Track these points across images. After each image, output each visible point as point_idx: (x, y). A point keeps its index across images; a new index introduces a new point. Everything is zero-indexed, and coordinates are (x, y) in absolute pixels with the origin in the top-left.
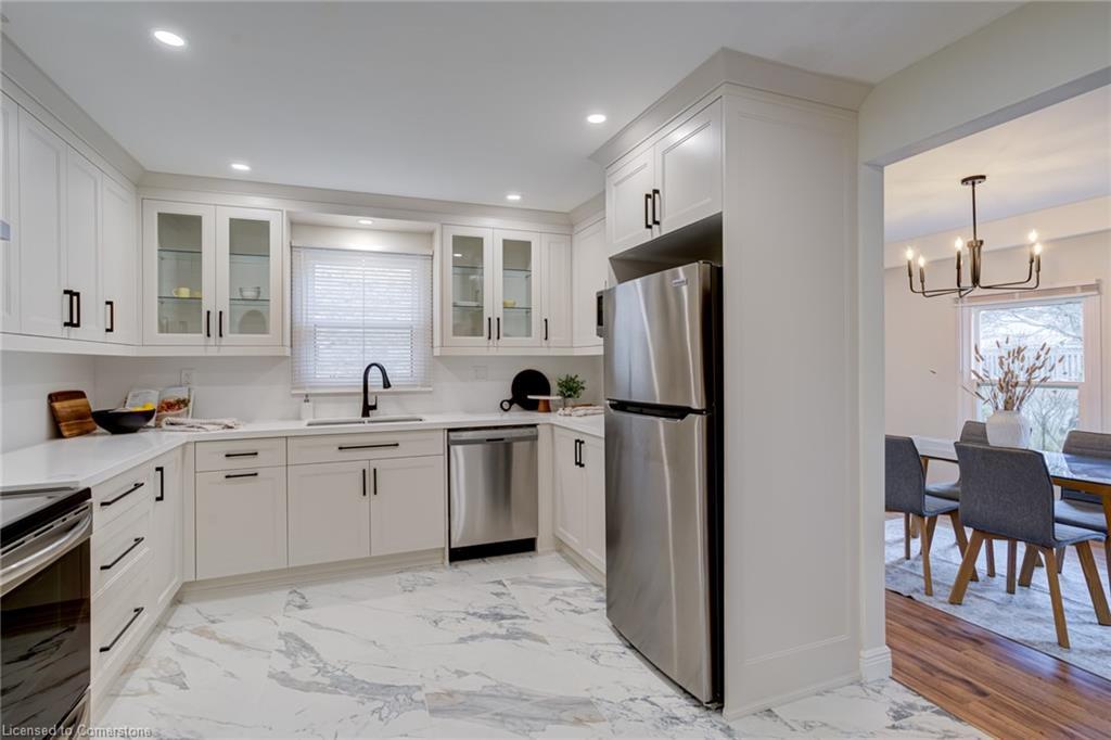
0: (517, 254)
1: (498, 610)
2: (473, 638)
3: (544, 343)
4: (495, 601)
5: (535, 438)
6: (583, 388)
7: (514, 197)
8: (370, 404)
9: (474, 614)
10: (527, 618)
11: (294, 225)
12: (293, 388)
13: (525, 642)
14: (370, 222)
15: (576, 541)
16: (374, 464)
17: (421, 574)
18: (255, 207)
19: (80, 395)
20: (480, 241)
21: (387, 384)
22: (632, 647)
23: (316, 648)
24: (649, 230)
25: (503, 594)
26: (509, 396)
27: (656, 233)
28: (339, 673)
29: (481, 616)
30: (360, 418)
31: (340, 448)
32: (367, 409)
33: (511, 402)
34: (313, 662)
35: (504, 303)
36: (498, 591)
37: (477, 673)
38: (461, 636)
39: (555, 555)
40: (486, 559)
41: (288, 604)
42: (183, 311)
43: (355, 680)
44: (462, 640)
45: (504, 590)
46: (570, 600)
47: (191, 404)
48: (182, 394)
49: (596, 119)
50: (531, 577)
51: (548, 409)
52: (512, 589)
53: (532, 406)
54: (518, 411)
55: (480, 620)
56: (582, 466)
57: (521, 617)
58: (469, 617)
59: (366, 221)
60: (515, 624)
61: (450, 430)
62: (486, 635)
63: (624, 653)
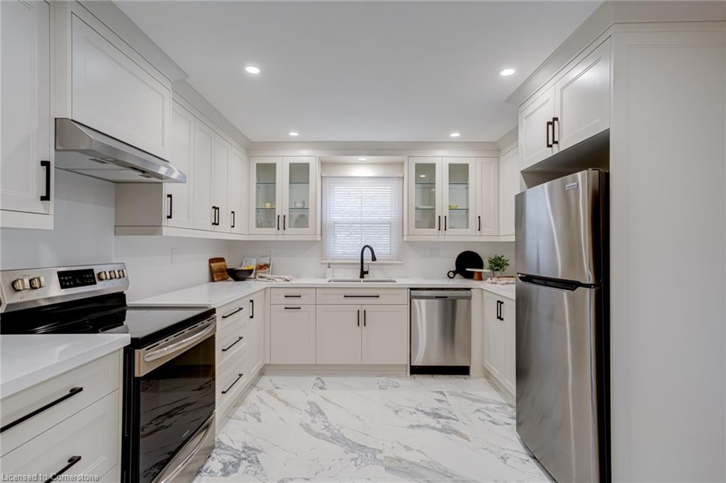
0: (459, 173)
1: (437, 411)
2: (419, 426)
3: (478, 233)
4: (437, 405)
5: (469, 298)
6: (508, 265)
7: (455, 135)
8: (364, 270)
9: (422, 411)
10: (458, 421)
11: (323, 164)
12: (322, 260)
13: (454, 436)
14: (365, 159)
15: (497, 372)
16: (364, 307)
17: (392, 380)
18: (303, 155)
19: (222, 260)
20: (433, 166)
21: (374, 259)
22: (534, 458)
23: (326, 414)
24: (550, 148)
25: (443, 401)
26: (454, 269)
27: (556, 150)
28: (336, 431)
29: (426, 413)
30: (358, 278)
31: (345, 296)
32: (363, 273)
33: (455, 273)
34: (323, 421)
35: (450, 206)
36: (440, 398)
37: (418, 450)
38: (412, 424)
39: (484, 380)
40: (435, 376)
41: (315, 385)
42: (267, 216)
43: (345, 438)
44: (412, 427)
45: (444, 398)
46: (491, 414)
47: (271, 267)
48: (266, 261)
49: (507, 72)
50: (464, 393)
51: (480, 279)
52: (450, 399)
53: (469, 276)
54: (459, 278)
55: (425, 416)
56: (502, 319)
57: (453, 419)
58: (418, 413)
59: (362, 159)
60: (448, 423)
61: (411, 289)
62: (428, 426)
63: (528, 461)
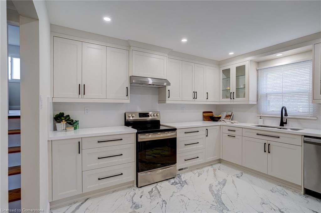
8: (284, 121)
12: (257, 114)
16: (269, 142)
19: (212, 112)
21: (286, 115)
23: (225, 186)
28: (220, 193)
30: (278, 126)
31: (258, 134)
32: (282, 124)
34: (220, 188)
41: (236, 175)
43: (220, 197)
47: (232, 117)
59: (279, 55)
61: (305, 136)
